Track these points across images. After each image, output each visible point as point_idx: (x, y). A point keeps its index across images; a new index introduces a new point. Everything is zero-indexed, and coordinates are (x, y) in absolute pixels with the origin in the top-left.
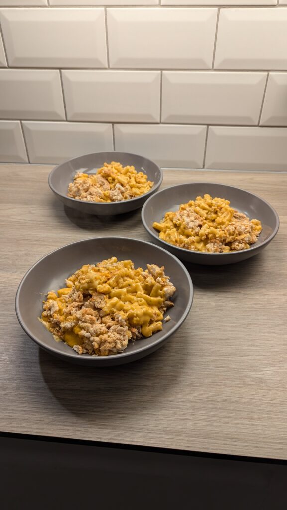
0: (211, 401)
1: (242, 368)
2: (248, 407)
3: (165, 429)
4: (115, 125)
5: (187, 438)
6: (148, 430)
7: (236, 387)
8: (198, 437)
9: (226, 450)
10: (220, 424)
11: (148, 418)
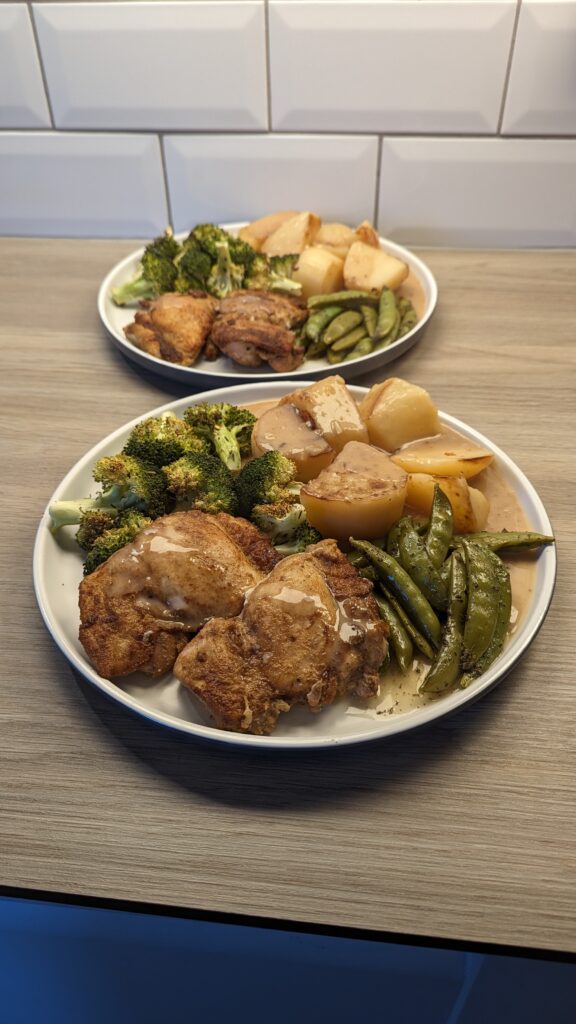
4: (166, 138)
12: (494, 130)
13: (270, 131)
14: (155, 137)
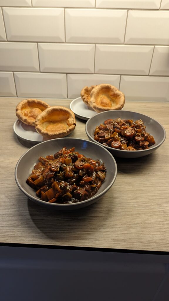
0: (138, 223)
1: (153, 206)
2: (159, 225)
3: (114, 239)
4: (68, 75)
5: (127, 243)
6: (105, 239)
7: (150, 215)
8: (133, 242)
9: (149, 248)
10: (144, 235)
11: (104, 233)
12: (148, 74)
13: (94, 74)
14: (66, 74)
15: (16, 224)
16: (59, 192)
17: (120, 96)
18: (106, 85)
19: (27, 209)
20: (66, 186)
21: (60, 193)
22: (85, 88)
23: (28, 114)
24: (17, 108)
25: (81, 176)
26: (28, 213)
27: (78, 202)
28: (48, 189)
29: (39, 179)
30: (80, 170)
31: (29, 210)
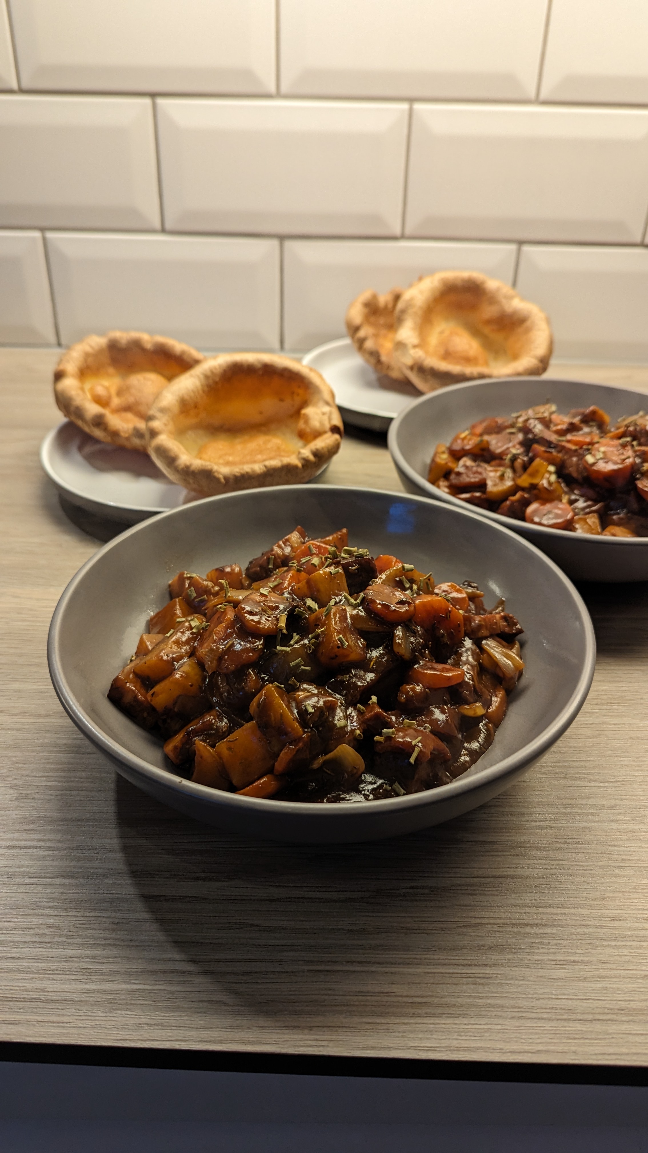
4: (288, 243)
6: (570, 1010)
12: (638, 239)
13: (403, 237)
15: (51, 926)
16: (295, 741)
17: (528, 323)
18: (465, 274)
19: (115, 842)
20: (331, 708)
21: (301, 744)
22: (366, 296)
23: (110, 398)
24: (61, 367)
25: (401, 657)
26: (121, 866)
27: (398, 795)
28: (230, 731)
29: (178, 676)
30: (394, 625)
31: (125, 849)
